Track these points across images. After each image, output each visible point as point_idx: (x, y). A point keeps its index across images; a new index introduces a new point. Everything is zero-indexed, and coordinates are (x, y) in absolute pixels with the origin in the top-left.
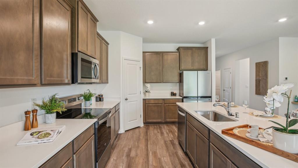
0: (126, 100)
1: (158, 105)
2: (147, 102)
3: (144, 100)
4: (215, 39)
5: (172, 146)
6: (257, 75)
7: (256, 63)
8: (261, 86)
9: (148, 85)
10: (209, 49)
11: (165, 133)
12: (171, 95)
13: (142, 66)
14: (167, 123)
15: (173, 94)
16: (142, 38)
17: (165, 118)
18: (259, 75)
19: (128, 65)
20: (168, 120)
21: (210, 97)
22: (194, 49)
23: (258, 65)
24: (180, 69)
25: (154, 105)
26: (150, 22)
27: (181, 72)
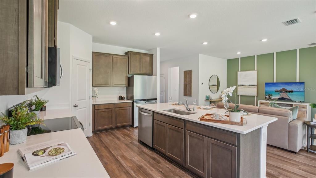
0: (75, 107)
1: (109, 110)
2: (96, 108)
3: (94, 106)
4: (160, 49)
5: (135, 147)
6: (185, 80)
7: (184, 72)
8: (187, 89)
9: (96, 89)
10: (154, 56)
11: (120, 137)
12: (120, 99)
13: (91, 68)
14: (118, 128)
15: (121, 98)
16: (92, 36)
17: (116, 123)
18: (186, 81)
19: (78, 65)
20: (119, 125)
21: (156, 99)
22: (142, 55)
23: (185, 72)
24: (130, 73)
25: (104, 110)
26: (113, 23)
27: (130, 76)
